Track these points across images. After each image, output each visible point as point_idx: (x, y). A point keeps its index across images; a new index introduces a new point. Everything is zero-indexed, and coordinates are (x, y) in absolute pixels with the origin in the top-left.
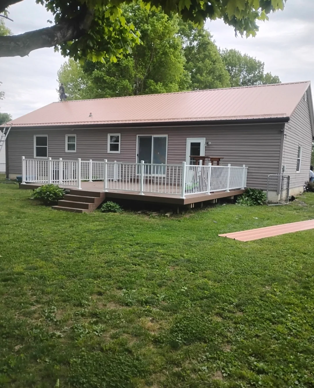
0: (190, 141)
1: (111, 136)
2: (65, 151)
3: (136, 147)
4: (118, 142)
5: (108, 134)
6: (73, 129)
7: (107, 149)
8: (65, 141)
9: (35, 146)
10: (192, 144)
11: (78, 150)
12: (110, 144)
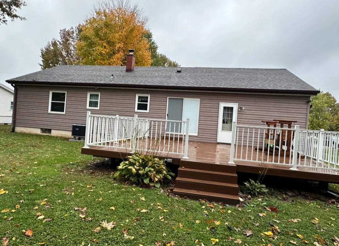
0: (222, 105)
1: (139, 97)
2: (86, 107)
3: (166, 108)
4: (147, 102)
5: (136, 94)
6: (98, 87)
7: (135, 108)
8: (87, 98)
9: (50, 101)
10: (225, 108)
11: (101, 107)
12: (138, 103)
